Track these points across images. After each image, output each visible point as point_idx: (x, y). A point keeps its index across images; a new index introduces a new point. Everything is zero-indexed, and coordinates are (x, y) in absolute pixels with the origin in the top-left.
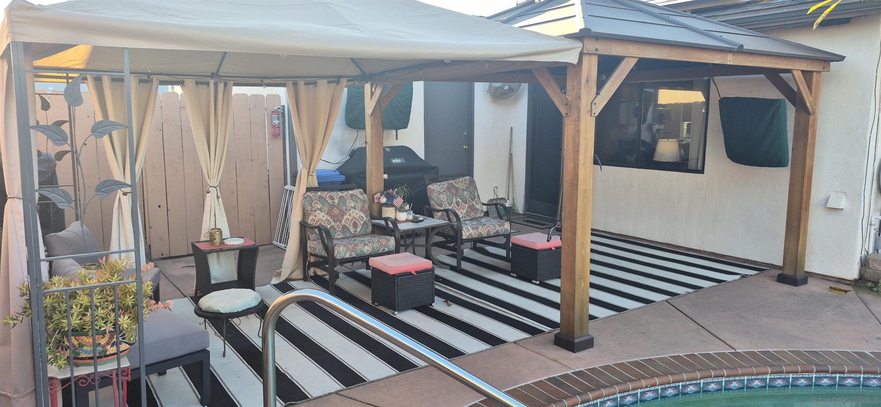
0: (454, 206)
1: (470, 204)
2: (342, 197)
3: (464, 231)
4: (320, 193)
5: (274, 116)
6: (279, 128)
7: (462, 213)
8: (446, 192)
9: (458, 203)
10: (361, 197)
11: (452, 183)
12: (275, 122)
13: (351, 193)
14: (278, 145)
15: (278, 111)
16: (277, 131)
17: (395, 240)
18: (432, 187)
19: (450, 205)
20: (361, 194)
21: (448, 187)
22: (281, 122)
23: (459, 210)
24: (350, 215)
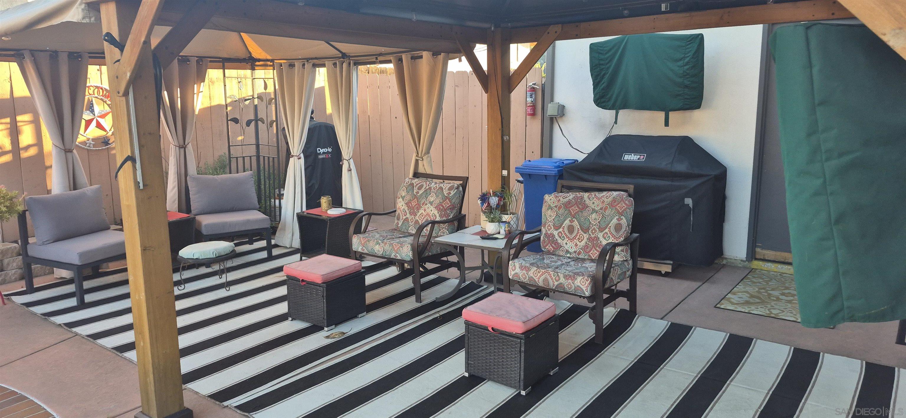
0: (564, 232)
1: (593, 236)
2: (430, 188)
3: (510, 267)
4: (416, 181)
5: (529, 94)
6: (534, 107)
7: (576, 245)
8: (560, 208)
9: (571, 229)
10: (445, 193)
11: (582, 198)
12: (528, 99)
13: (442, 185)
14: (535, 126)
15: (534, 88)
16: (529, 111)
17: (413, 249)
18: (547, 197)
19: (557, 228)
20: (450, 189)
21: (569, 202)
22: (535, 99)
23: (572, 240)
24: (425, 210)
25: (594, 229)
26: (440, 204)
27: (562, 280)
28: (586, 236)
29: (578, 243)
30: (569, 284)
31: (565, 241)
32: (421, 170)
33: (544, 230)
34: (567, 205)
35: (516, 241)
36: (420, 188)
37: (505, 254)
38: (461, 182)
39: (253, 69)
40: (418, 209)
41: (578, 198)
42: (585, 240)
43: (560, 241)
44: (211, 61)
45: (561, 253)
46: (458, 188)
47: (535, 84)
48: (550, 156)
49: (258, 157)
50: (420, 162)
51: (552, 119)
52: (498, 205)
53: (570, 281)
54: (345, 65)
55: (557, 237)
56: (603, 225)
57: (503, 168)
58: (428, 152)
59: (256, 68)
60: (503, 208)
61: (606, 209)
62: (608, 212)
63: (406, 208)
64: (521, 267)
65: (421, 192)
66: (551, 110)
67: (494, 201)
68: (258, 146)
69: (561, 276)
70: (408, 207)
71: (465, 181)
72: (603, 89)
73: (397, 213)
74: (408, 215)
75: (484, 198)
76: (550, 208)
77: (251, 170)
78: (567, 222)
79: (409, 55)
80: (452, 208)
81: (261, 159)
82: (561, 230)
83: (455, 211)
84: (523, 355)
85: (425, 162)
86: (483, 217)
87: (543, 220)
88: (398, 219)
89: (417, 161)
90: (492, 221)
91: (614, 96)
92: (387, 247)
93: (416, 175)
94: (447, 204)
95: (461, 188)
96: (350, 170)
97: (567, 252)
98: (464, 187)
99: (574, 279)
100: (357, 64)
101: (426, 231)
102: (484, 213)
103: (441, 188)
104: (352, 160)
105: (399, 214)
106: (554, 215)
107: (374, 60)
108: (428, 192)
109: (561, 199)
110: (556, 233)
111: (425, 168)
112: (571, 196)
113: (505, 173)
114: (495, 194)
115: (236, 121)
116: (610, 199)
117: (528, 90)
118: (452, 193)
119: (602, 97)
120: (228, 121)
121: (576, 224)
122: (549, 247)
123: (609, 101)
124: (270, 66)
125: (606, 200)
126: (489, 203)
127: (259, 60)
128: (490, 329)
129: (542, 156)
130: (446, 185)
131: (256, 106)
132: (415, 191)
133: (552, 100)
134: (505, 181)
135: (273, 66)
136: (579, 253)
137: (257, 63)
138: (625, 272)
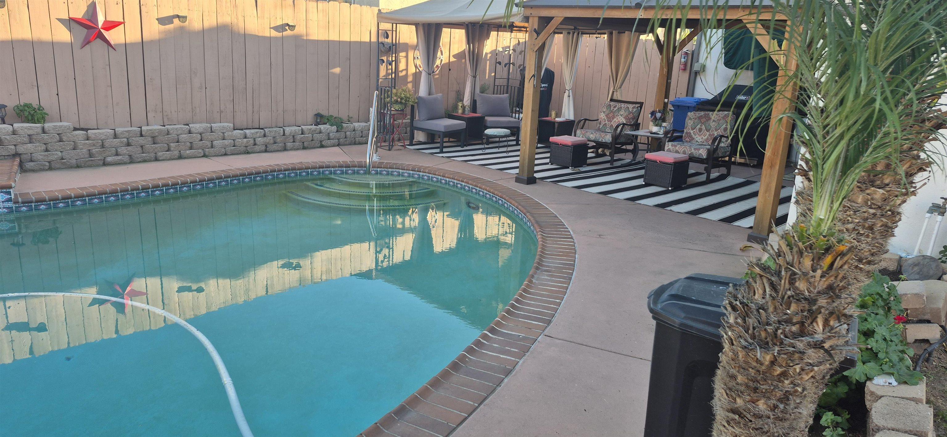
1: (711, 133)
2: (621, 107)
3: (666, 145)
4: (612, 103)
5: (683, 56)
6: (685, 64)
7: (702, 138)
8: (696, 119)
9: (700, 130)
10: (630, 110)
11: (708, 114)
12: (682, 60)
13: (628, 106)
14: (685, 77)
15: (687, 53)
16: (682, 67)
17: (612, 137)
18: (689, 114)
19: (693, 129)
20: (633, 108)
21: (701, 116)
22: (687, 60)
23: (700, 135)
24: (617, 119)
25: (713, 130)
26: (627, 116)
27: (693, 151)
28: (708, 133)
29: (703, 137)
30: (696, 153)
31: (696, 136)
32: (615, 97)
33: (685, 131)
34: (700, 118)
35: (669, 135)
36: (615, 107)
37: (664, 139)
38: (639, 105)
39: (512, 32)
40: (613, 119)
41: (706, 114)
42: (707, 135)
43: (693, 136)
44: (494, 27)
45: (693, 142)
46: (638, 108)
47: (687, 50)
48: (693, 96)
49: (508, 86)
50: (615, 93)
51: (696, 73)
52: (661, 117)
53: (697, 151)
54: (576, 34)
55: (692, 134)
56: (718, 128)
57: (665, 98)
58: (620, 87)
59: (513, 31)
60: (664, 120)
61: (720, 120)
62: (721, 122)
63: (606, 118)
64: (672, 145)
65: (615, 109)
66: (696, 67)
67: (658, 115)
68: (508, 79)
69: (693, 149)
70: (607, 117)
71: (641, 104)
72: (730, 57)
73: (599, 121)
74: (607, 122)
75: (653, 113)
76: (690, 119)
77: (507, 93)
78: (699, 126)
79: (617, 31)
80: (633, 119)
81: (510, 88)
82: (695, 130)
83: (634, 120)
84: (672, 172)
85: (618, 93)
86: (651, 123)
87: (686, 126)
88: (600, 124)
89: (613, 92)
90: (657, 125)
91: (736, 62)
92: (597, 135)
93: (612, 100)
94: (631, 116)
95: (639, 108)
96: (569, 96)
97: (697, 141)
98: (641, 107)
99: (699, 149)
100: (583, 33)
101: (619, 129)
102: (652, 121)
103: (628, 107)
104: (571, 90)
105: (601, 121)
106: (692, 123)
107: (595, 32)
108: (620, 109)
109: (697, 114)
110: (692, 132)
111: (617, 96)
112: (702, 113)
113: (666, 100)
114: (659, 112)
115: (500, 63)
116: (723, 115)
117: (683, 53)
118: (635, 110)
119: (728, 61)
120: (496, 63)
121: (703, 127)
122: (688, 139)
123: (733, 63)
124: (524, 31)
125: (721, 115)
126: (655, 116)
127: (516, 27)
128: (658, 162)
129: (687, 96)
130: (631, 106)
131: (510, 55)
132: (612, 109)
133: (698, 62)
134: (666, 105)
135: (526, 31)
136: (703, 142)
137: (515, 29)
138: (726, 152)
